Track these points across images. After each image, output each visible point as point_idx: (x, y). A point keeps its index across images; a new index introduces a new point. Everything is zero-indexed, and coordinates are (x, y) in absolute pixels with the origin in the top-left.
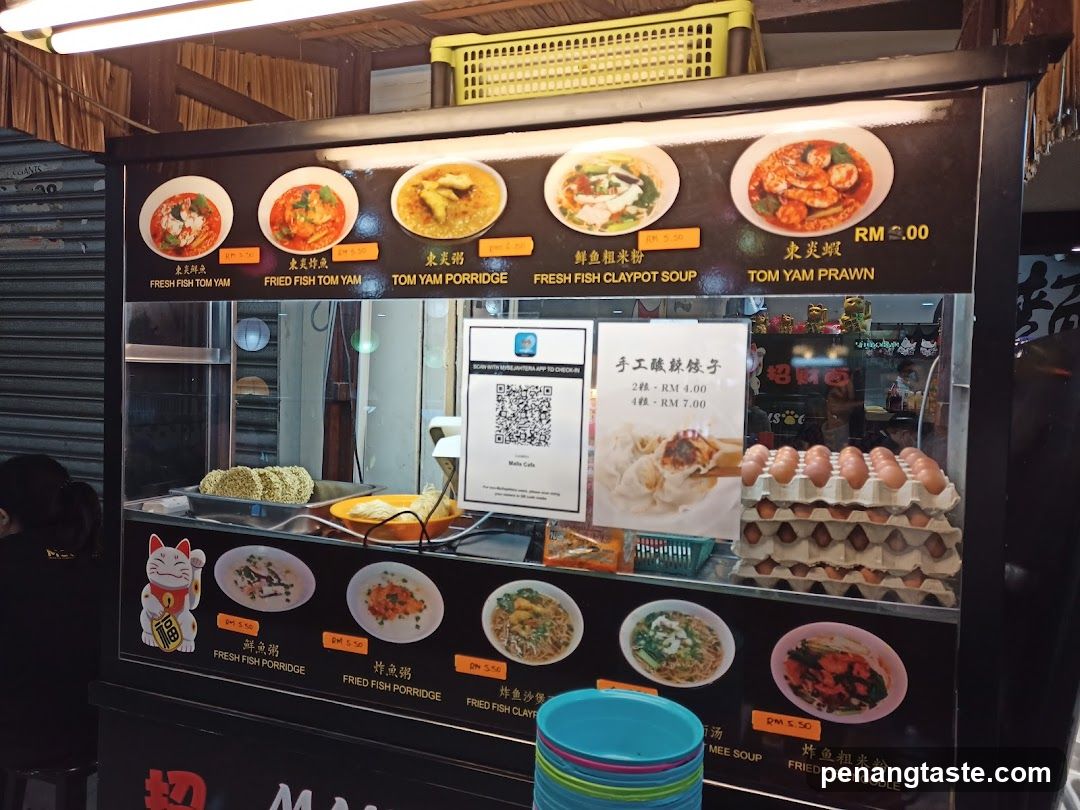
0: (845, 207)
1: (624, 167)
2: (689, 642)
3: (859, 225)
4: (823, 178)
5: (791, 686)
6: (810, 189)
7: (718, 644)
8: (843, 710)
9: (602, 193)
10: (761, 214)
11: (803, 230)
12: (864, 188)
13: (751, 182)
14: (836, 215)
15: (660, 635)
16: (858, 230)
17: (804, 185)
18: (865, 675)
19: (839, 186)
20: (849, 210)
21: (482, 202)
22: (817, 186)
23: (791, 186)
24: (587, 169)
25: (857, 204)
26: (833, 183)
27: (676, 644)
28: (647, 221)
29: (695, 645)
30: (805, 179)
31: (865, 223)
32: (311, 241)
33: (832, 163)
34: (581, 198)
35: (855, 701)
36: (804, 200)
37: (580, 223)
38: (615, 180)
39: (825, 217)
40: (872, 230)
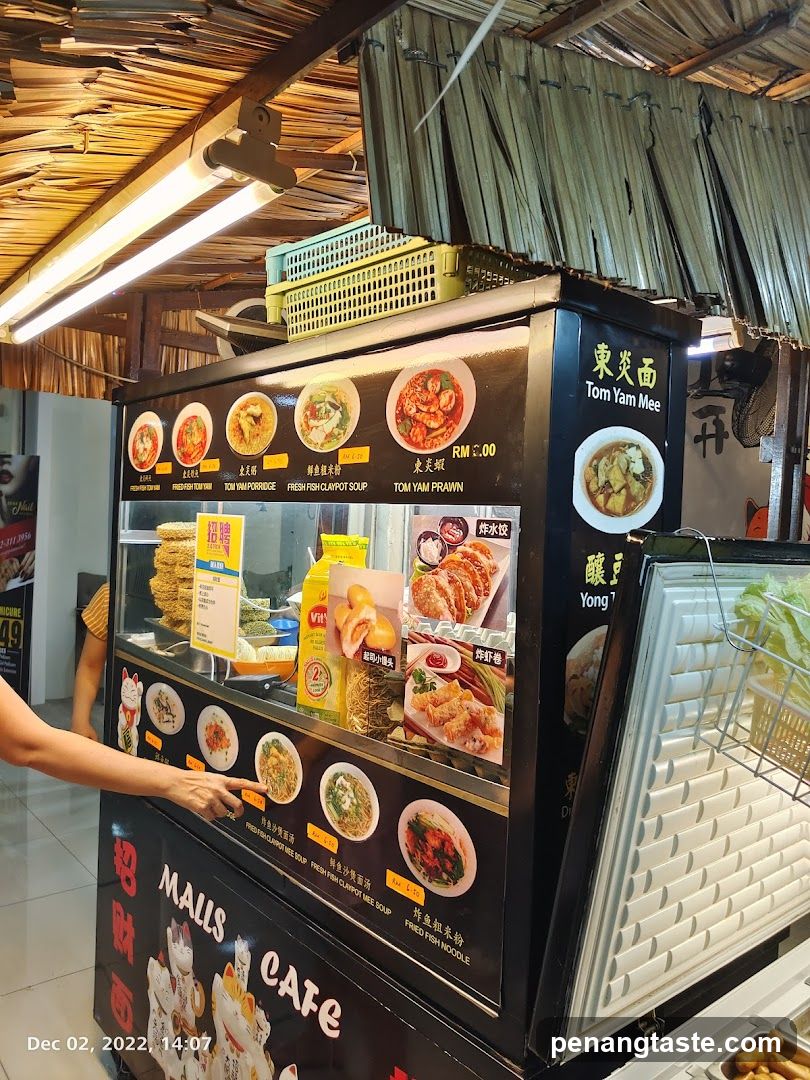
0: (448, 428)
1: (334, 397)
2: (355, 801)
3: (454, 444)
4: (436, 402)
5: (409, 852)
6: (428, 412)
7: (370, 806)
8: (437, 882)
9: (322, 419)
10: (402, 435)
11: (424, 448)
12: (459, 411)
13: (397, 407)
14: (442, 435)
15: (341, 792)
16: (455, 447)
17: (425, 409)
18: (451, 854)
19: (445, 409)
20: (450, 430)
21: (266, 426)
22: (432, 410)
23: (418, 410)
24: (315, 399)
25: (454, 425)
26: (441, 406)
27: (348, 802)
28: (343, 440)
29: (358, 806)
30: (425, 404)
31: (459, 442)
32: (193, 456)
33: (441, 390)
34: (312, 422)
35: (445, 876)
36: (425, 422)
37: (310, 442)
38: (329, 407)
39: (436, 437)
40: (463, 447)
